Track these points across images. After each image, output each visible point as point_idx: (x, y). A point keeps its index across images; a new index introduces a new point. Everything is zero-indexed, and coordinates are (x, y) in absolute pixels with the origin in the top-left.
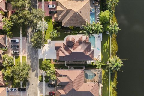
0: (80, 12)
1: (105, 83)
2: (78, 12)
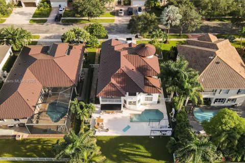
0: (218, 63)
1: (28, 146)
2: (215, 57)
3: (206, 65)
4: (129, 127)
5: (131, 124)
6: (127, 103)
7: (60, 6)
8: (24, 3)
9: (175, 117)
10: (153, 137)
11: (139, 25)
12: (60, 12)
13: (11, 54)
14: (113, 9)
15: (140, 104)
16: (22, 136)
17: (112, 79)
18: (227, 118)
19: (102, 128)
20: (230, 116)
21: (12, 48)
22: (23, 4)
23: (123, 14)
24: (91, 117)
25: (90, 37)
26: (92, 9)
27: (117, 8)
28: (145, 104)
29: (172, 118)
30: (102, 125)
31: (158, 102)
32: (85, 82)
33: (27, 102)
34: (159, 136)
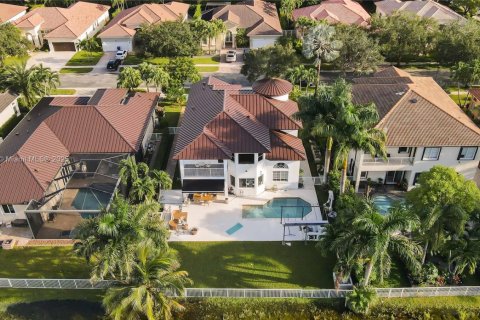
0: (413, 101)
2: (406, 91)
3: (391, 106)
4: (239, 226)
5: (244, 222)
6: (237, 182)
7: (119, 49)
8: (55, 44)
9: (334, 210)
10: (289, 244)
11: (264, 63)
12: (119, 57)
13: (16, 112)
14: (217, 53)
15: (263, 187)
16: (17, 242)
17: (205, 128)
18: (438, 177)
19: (183, 227)
20: (444, 173)
21: (19, 100)
22: (51, 46)
23: (234, 59)
24: (162, 210)
25: (169, 81)
26: (177, 42)
27: (224, 52)
28: (274, 189)
29: (328, 212)
30: (184, 223)
31: (301, 186)
32: (155, 155)
33: (34, 174)
34: (303, 242)
